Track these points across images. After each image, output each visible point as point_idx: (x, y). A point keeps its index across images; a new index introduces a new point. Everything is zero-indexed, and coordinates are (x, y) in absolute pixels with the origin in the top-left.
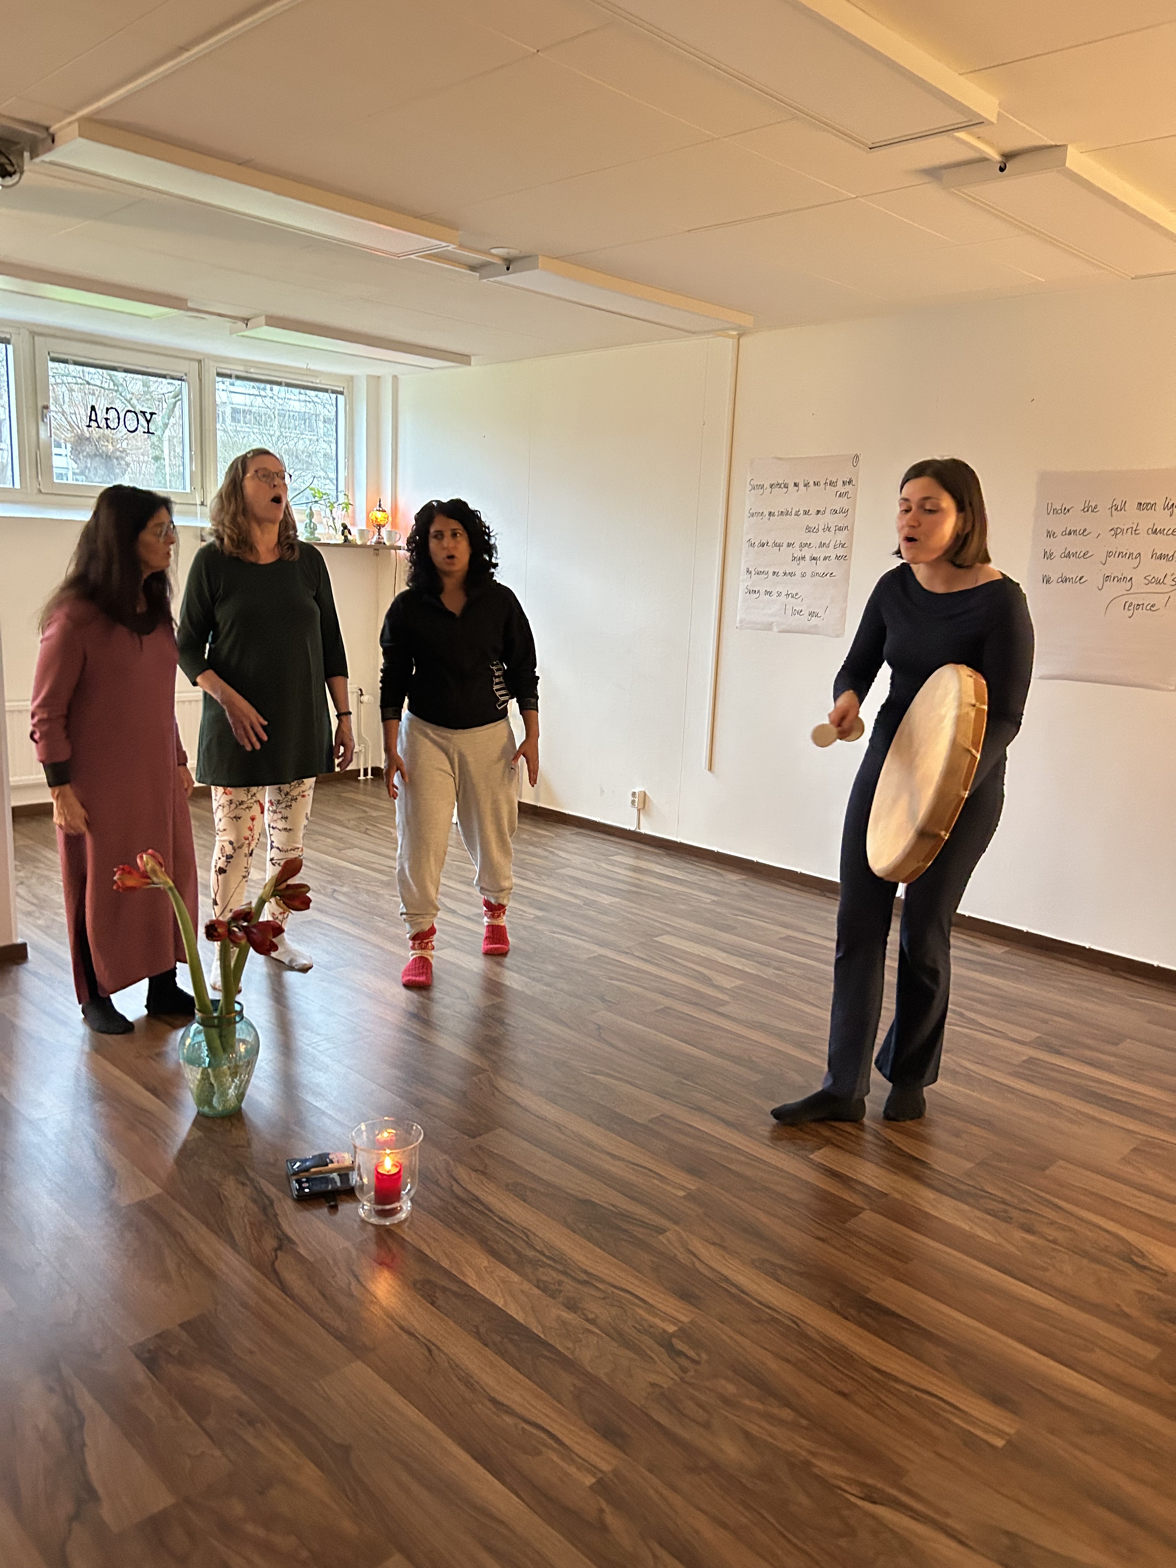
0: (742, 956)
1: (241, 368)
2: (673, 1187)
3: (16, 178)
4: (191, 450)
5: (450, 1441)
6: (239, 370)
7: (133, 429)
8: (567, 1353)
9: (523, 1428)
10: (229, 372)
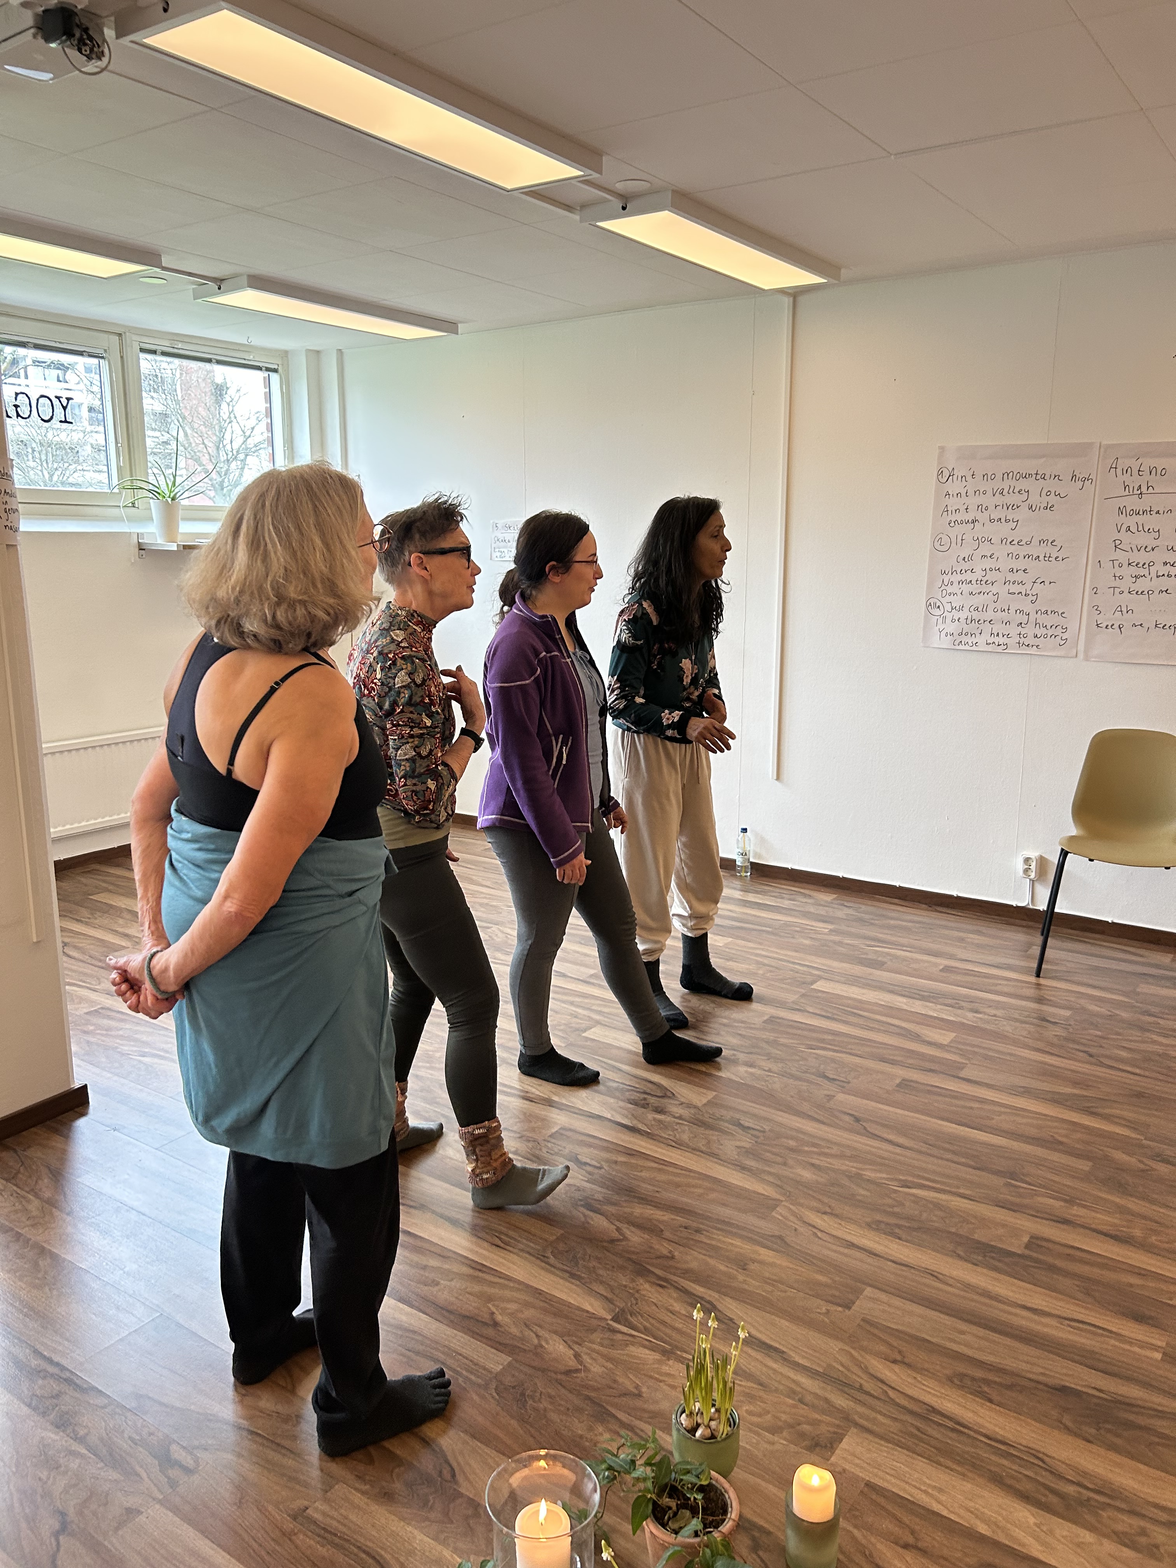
0: (923, 998)
1: (167, 343)
2: (1141, 1347)
4: (117, 442)
6: (164, 345)
7: (46, 418)
10: (153, 347)
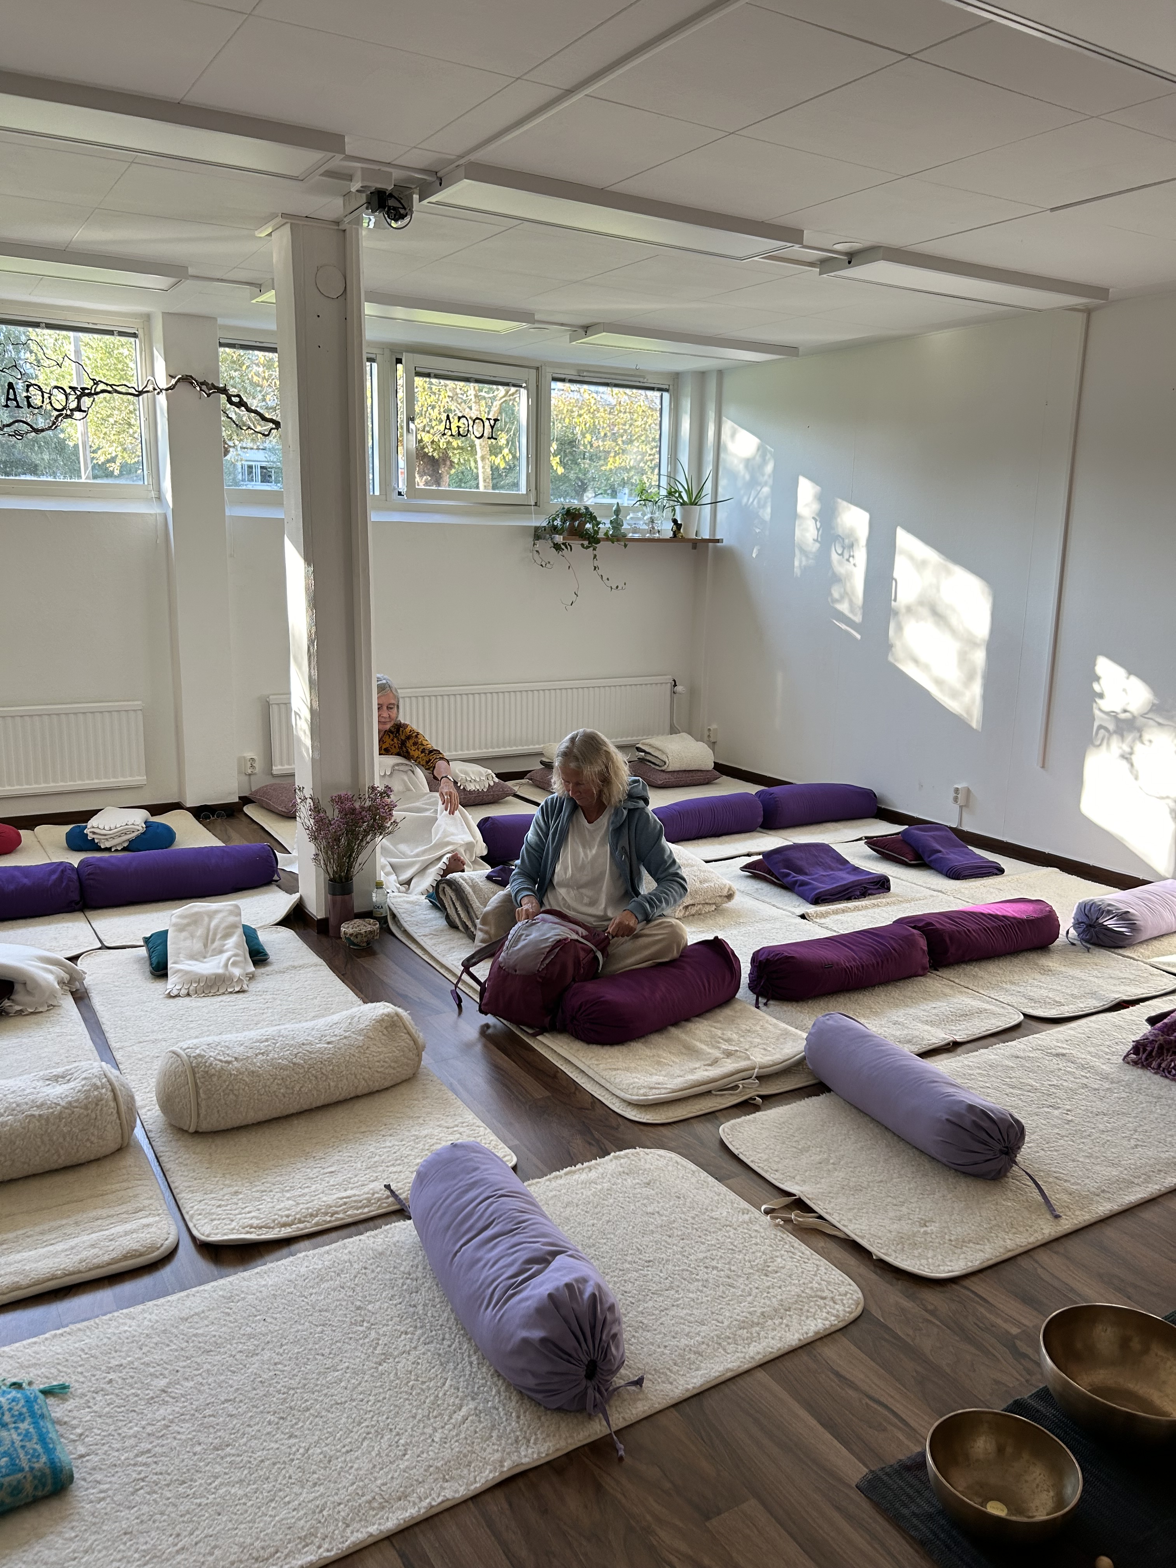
1: (575, 372)
3: (407, 220)
4: (528, 453)
5: (797, 1405)
6: (572, 373)
7: (480, 435)
8: (909, 1341)
9: (867, 1403)
10: (563, 376)
